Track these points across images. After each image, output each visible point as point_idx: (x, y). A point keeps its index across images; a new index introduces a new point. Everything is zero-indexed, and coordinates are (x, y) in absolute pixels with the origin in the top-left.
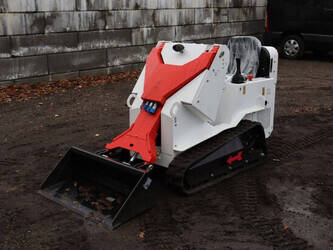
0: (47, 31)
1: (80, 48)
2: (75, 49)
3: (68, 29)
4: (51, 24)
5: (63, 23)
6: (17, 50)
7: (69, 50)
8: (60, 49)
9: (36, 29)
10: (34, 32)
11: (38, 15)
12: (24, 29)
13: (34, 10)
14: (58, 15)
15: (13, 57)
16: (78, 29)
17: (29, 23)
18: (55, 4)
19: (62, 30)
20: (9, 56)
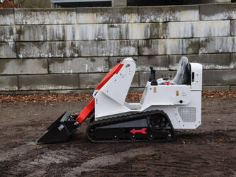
0: (200, 52)
1: (232, 66)
2: (227, 67)
3: (220, 51)
4: (205, 46)
5: (217, 46)
6: (173, 65)
7: (220, 67)
8: (212, 66)
9: (191, 51)
10: (189, 53)
11: (194, 40)
12: (181, 50)
13: (190, 36)
14: (212, 39)
15: (170, 70)
16: (231, 51)
17: (185, 46)
18: (210, 31)
19: (214, 52)
20: (167, 69)
